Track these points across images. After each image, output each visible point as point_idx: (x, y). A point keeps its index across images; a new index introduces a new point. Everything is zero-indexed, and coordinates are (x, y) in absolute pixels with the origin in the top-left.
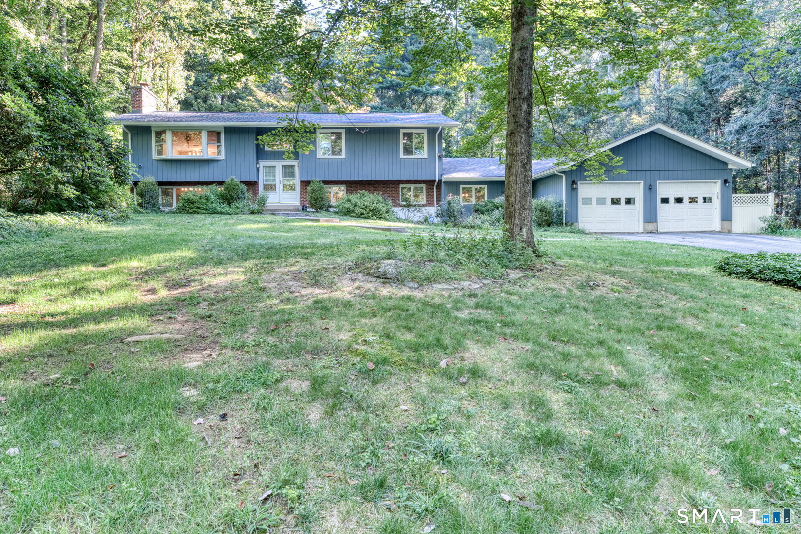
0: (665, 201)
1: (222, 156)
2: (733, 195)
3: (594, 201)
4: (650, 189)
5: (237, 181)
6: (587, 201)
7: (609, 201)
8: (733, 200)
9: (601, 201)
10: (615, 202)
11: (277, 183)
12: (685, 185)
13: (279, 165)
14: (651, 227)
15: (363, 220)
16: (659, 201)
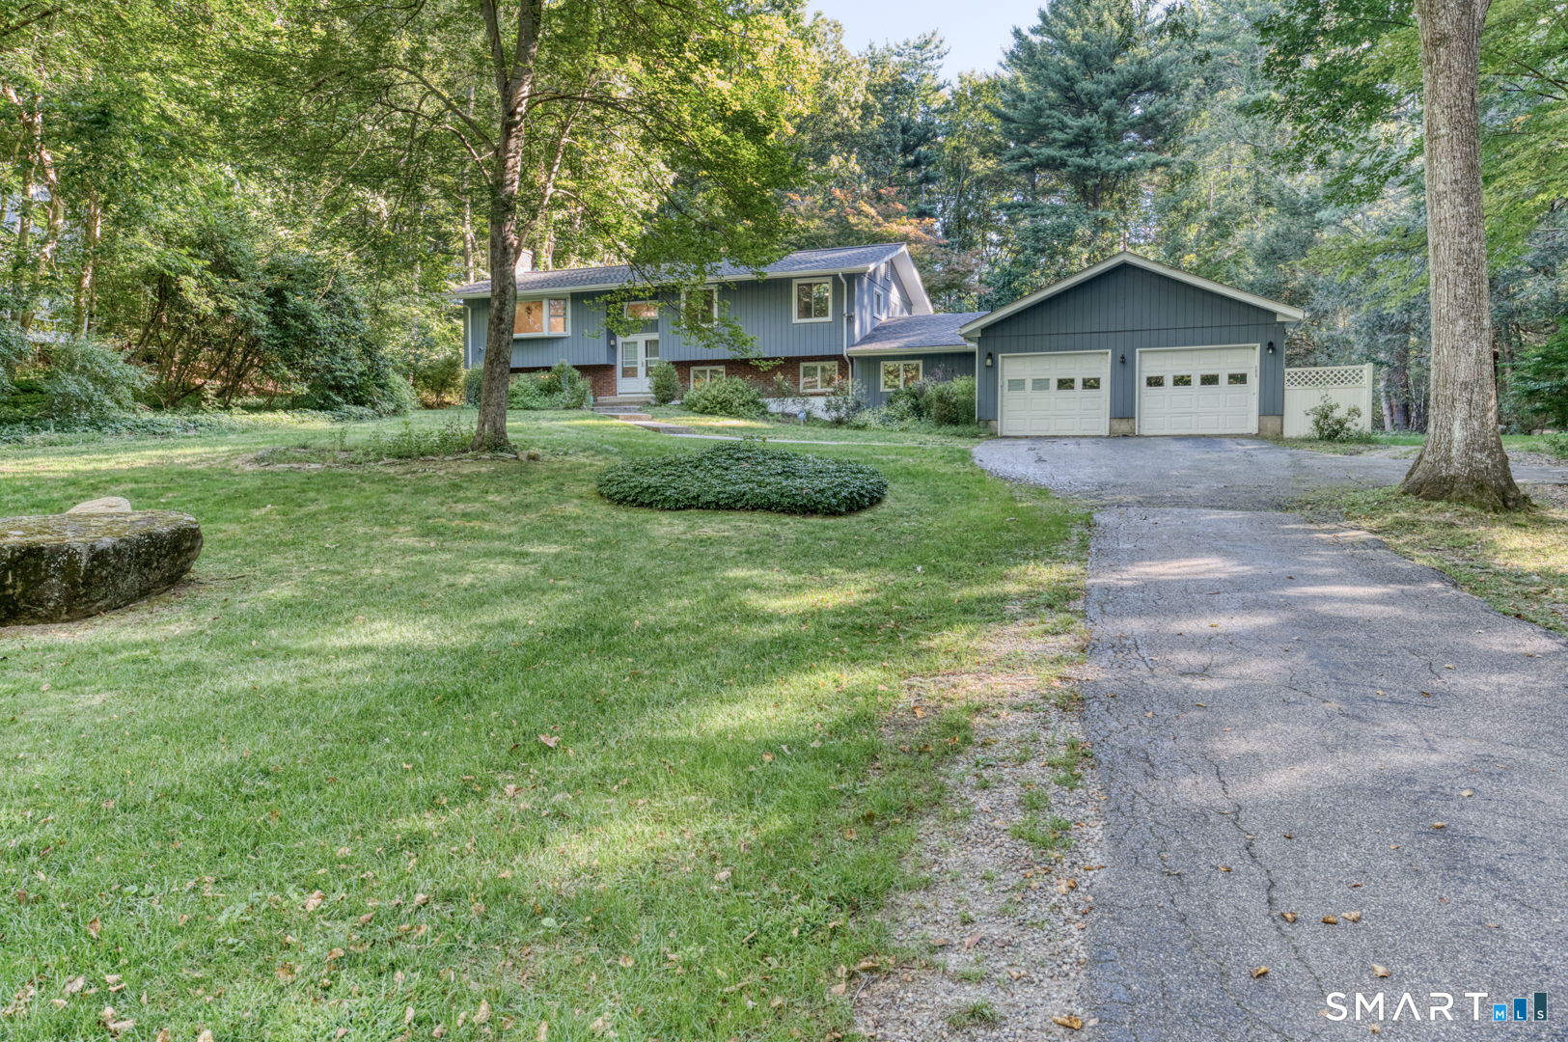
0: (1155, 382)
1: (569, 333)
2: (1287, 370)
3: (1029, 385)
4: (1124, 364)
5: (568, 364)
6: (1017, 385)
7: (1054, 384)
8: (1287, 377)
9: (1041, 384)
10: (1065, 384)
11: (639, 366)
12: (1195, 353)
13: (641, 339)
14: (1123, 427)
15: (708, 418)
16: (1144, 382)
